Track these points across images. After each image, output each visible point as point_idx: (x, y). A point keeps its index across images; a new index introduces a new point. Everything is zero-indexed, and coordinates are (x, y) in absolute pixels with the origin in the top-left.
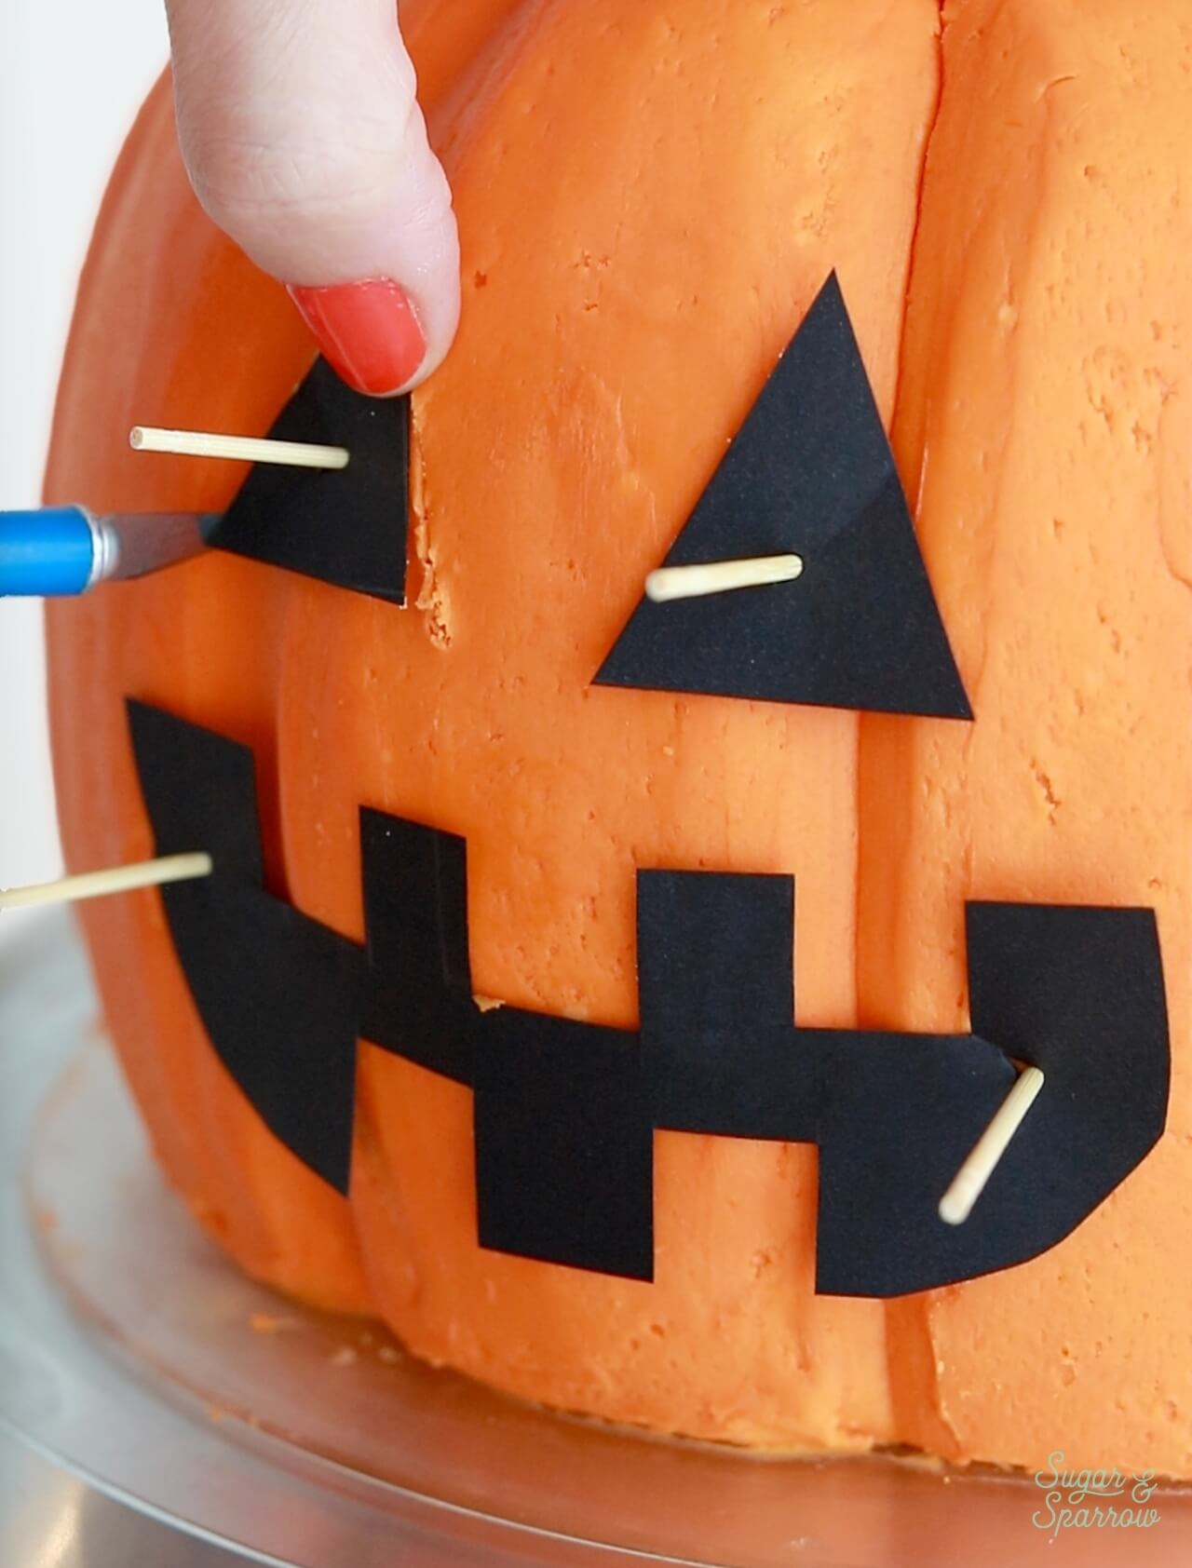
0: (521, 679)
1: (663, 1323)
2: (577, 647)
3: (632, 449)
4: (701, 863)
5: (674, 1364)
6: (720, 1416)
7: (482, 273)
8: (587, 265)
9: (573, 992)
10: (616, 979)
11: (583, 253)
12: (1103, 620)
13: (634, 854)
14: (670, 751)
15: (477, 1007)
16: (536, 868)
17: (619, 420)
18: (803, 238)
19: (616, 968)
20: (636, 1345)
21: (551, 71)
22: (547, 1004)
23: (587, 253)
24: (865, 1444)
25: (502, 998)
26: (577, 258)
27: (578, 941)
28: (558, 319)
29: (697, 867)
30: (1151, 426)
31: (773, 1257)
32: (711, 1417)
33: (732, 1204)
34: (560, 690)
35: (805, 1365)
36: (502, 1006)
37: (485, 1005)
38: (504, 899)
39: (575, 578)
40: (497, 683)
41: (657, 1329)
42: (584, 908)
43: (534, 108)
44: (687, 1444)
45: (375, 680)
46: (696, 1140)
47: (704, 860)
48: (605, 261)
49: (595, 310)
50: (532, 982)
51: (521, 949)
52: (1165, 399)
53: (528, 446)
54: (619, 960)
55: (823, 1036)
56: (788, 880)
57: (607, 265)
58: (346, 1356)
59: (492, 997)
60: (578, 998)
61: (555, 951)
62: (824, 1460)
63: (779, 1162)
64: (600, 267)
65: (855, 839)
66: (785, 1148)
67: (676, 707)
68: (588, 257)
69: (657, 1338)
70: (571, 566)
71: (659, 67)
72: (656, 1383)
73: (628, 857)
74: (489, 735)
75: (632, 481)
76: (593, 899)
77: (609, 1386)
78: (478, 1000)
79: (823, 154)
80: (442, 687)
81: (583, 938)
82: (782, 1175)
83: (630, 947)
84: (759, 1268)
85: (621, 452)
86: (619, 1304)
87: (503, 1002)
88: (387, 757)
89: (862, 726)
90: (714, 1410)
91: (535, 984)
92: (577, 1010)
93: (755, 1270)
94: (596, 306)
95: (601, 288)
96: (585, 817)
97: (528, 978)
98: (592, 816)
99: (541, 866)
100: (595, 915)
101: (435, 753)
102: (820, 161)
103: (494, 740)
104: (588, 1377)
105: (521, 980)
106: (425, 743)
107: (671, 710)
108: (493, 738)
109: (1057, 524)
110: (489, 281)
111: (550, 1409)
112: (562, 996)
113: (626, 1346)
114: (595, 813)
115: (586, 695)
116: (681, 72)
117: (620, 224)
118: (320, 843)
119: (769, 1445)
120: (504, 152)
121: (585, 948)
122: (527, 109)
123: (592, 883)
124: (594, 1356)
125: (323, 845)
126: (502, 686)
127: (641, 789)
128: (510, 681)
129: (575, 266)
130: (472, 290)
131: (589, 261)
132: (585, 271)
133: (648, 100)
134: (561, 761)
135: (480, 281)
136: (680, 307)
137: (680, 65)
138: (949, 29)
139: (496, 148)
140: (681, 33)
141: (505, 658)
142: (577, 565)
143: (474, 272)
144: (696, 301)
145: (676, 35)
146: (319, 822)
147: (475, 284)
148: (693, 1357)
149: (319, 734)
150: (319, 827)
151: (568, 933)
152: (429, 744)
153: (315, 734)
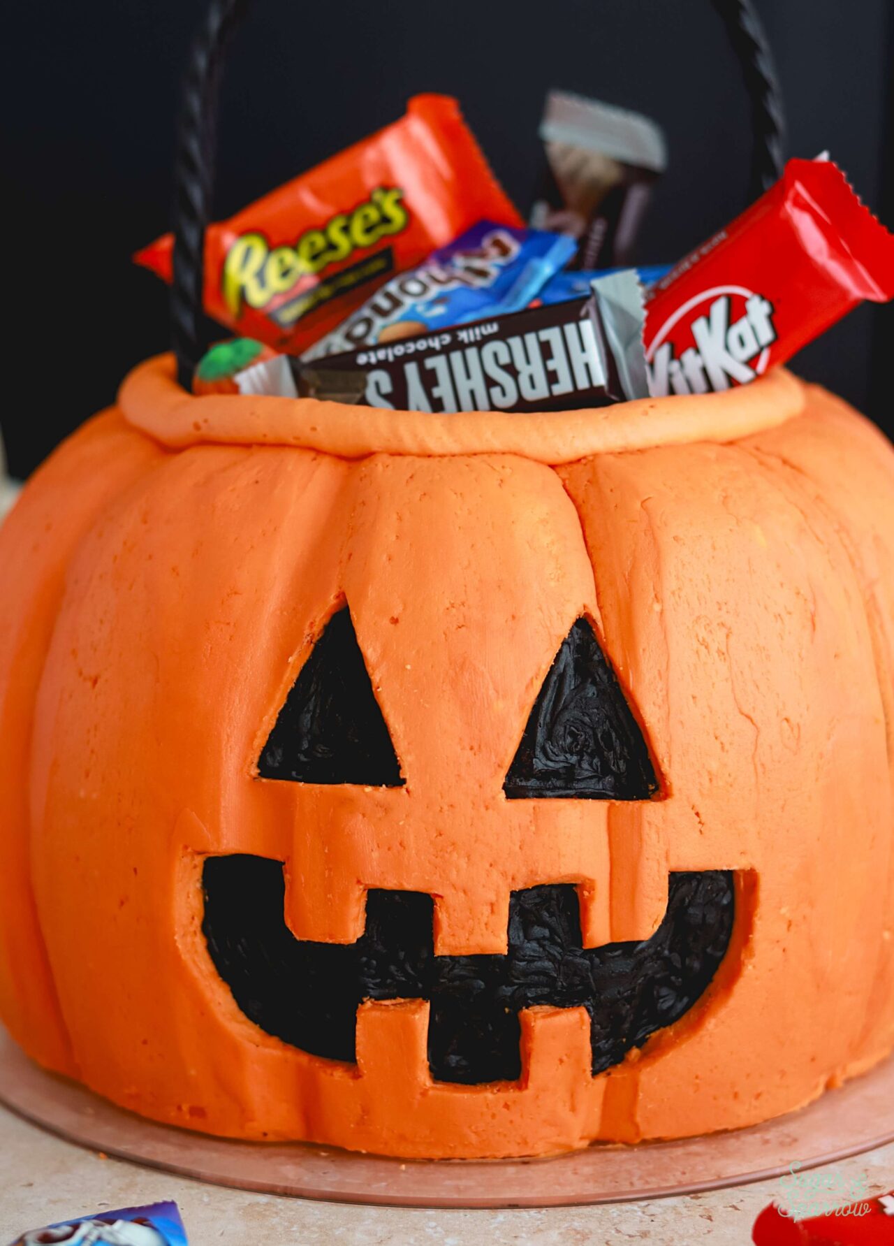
0: (451, 806)
1: (510, 1103)
3: (497, 691)
5: (511, 1122)
7: (395, 617)
8: (453, 607)
11: (450, 602)
12: (716, 738)
13: (513, 879)
14: (533, 828)
16: (462, 894)
17: (488, 677)
20: (493, 1116)
21: (400, 519)
23: (452, 602)
24: (585, 1143)
26: (448, 605)
27: (483, 926)
28: (445, 634)
30: (724, 650)
31: (565, 1058)
34: (473, 808)
35: (573, 1109)
39: (475, 754)
40: (438, 809)
41: (506, 1107)
42: (487, 910)
43: (397, 536)
45: (365, 818)
48: (463, 604)
49: (463, 629)
52: (727, 636)
53: (441, 695)
57: (464, 606)
64: (462, 608)
65: (609, 856)
67: (533, 805)
68: (453, 604)
69: (505, 1110)
70: (472, 748)
71: (459, 512)
72: (499, 1134)
73: (510, 881)
75: (499, 706)
77: (473, 1139)
79: (548, 544)
80: (407, 816)
81: (486, 924)
84: (559, 1067)
85: (491, 692)
88: (375, 855)
89: (610, 806)
93: (556, 1068)
94: (463, 626)
95: (464, 617)
96: (487, 866)
98: (491, 865)
99: (465, 893)
100: (493, 912)
101: (404, 848)
102: (548, 547)
103: (438, 837)
106: (398, 844)
108: (436, 836)
109: (694, 697)
110: (400, 620)
114: (493, 863)
116: (470, 513)
117: (465, 586)
118: (330, 904)
119: (545, 1152)
120: (390, 559)
121: (487, 928)
122: (393, 538)
123: (492, 897)
124: (470, 1127)
125: (332, 904)
126: (441, 811)
127: (517, 848)
128: (446, 808)
129: (448, 609)
130: (393, 626)
131: (455, 605)
132: (454, 611)
133: (460, 528)
134: (476, 841)
135: (395, 621)
136: (506, 621)
137: (468, 509)
138: (567, 482)
139: (384, 558)
140: (461, 494)
141: (442, 797)
142: (476, 748)
143: (390, 617)
144: (514, 617)
145: (459, 496)
146: (330, 894)
147: (392, 623)
148: (522, 1116)
149: (328, 850)
150: (329, 896)
151: (479, 923)
152: (401, 844)
153: (326, 851)
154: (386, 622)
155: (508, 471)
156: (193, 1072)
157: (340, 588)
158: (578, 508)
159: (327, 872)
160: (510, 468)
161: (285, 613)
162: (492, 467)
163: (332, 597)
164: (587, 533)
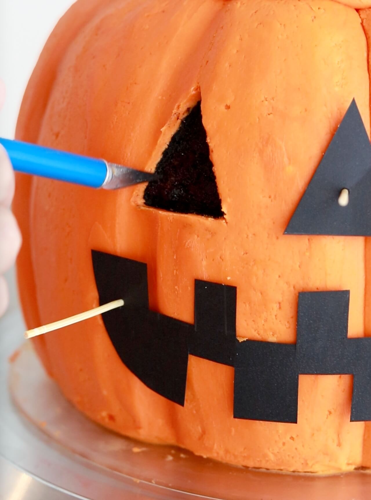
0: (254, 234)
1: (294, 436)
2: (274, 223)
3: (289, 159)
4: (317, 289)
5: (296, 449)
6: (310, 463)
7: (228, 105)
8: (266, 100)
9: (271, 333)
10: (287, 328)
11: (265, 97)
13: (294, 287)
14: (308, 254)
15: (238, 341)
16: (260, 294)
17: (284, 149)
18: (337, 89)
19: (287, 324)
20: (284, 444)
21: (241, 39)
22: (262, 338)
23: (266, 97)
24: (352, 468)
25: (246, 337)
26: (263, 99)
27: (274, 317)
28: (259, 118)
29: (316, 290)
31: (332, 411)
32: (307, 464)
33: (322, 396)
34: (268, 237)
35: (339, 445)
36: (247, 340)
37: (241, 340)
38: (248, 305)
39: (272, 201)
40: (246, 236)
41: (292, 438)
42: (276, 306)
43: (237, 51)
44: (296, 474)
45: (199, 238)
46: (313, 377)
47: (318, 288)
48: (273, 99)
49: (271, 115)
50: (257, 331)
51: (254, 321)
53: (252, 159)
54: (288, 322)
55: (356, 340)
56: (347, 292)
57: (274, 100)
58: (170, 458)
59: (243, 337)
60: (273, 335)
61: (266, 321)
62: (342, 474)
63: (338, 381)
64: (272, 101)
65: (364, 277)
66: (340, 377)
67: (309, 240)
68: (267, 98)
69: (292, 441)
70: (270, 197)
71: (280, 37)
72: (289, 456)
73: (292, 288)
74: (242, 253)
75: (290, 169)
76: (280, 303)
77: (272, 457)
78: (238, 338)
79: (338, 62)
80: (225, 239)
81: (276, 316)
82: (339, 386)
83: (292, 317)
84: (327, 416)
85: (286, 159)
86: (280, 432)
87: (247, 339)
88: (204, 263)
89: (366, 241)
90: (308, 462)
91: (258, 332)
92: (272, 339)
93: (326, 417)
94: (271, 113)
95: (273, 108)
96: (277, 277)
97: (255, 330)
98: (279, 277)
99: (261, 294)
100: (280, 308)
101: (223, 260)
102: (338, 64)
103: (245, 255)
104: (265, 456)
105: (253, 331)
106: (219, 257)
107: (307, 241)
108: (244, 254)
110: (231, 108)
111: (247, 467)
112: (268, 335)
113: (281, 444)
114: (281, 275)
115: (277, 238)
117: (276, 87)
118: (176, 292)
119: (323, 471)
120: (230, 66)
121: (276, 319)
122: (235, 51)
123: (279, 298)
124: (269, 449)
125: (178, 293)
126: (247, 237)
127: (297, 267)
128: (250, 235)
129: (263, 101)
130: (226, 110)
131: (267, 99)
132: (266, 103)
133: (278, 47)
134: (269, 260)
135: (228, 107)
136: (301, 112)
137: (287, 35)
138: (364, 21)
139: (227, 65)
140: (284, 25)
141: (248, 228)
142: (272, 197)
143: (225, 104)
144: (306, 110)
145: (283, 26)
146: (176, 286)
147: (226, 109)
148: (303, 446)
149: (176, 257)
150: (176, 287)
151: (271, 315)
152: (221, 257)
153: (175, 257)
154: (222, 108)
155: (322, 11)
156: (105, 393)
157: (198, 83)
158: (367, 38)
159: (175, 271)
160: (324, 9)
161: (164, 98)
162: (311, 8)
163: (192, 88)
164: (370, 57)
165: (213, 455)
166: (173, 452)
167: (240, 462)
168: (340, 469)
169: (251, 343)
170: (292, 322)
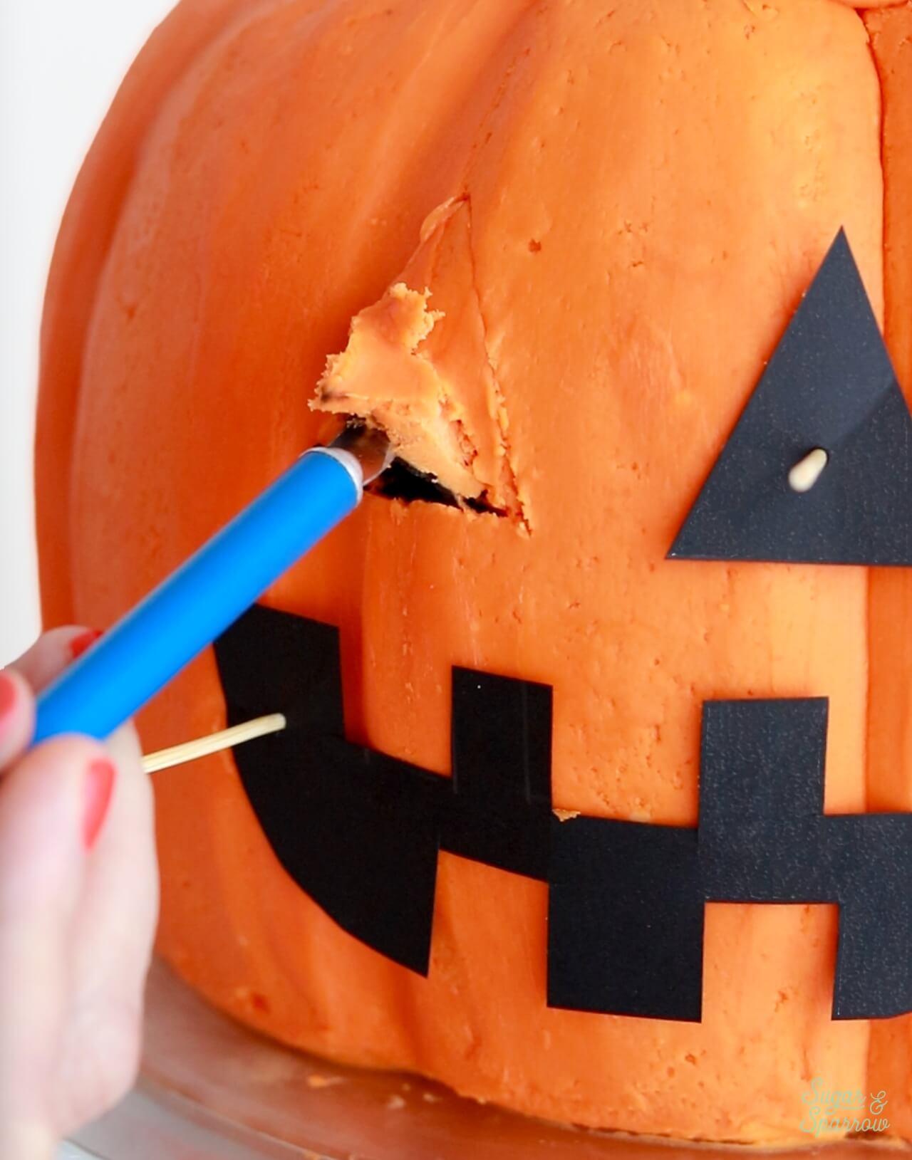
0: (596, 559)
1: (696, 1054)
2: (644, 531)
3: (682, 374)
4: (750, 693)
5: (701, 1084)
6: (736, 1120)
7: (537, 241)
8: (629, 231)
9: (638, 801)
10: (676, 788)
11: (625, 223)
13: (692, 689)
14: (725, 608)
15: (557, 818)
16: (609, 706)
17: (670, 349)
18: (803, 204)
19: (675, 779)
20: (671, 1072)
21: (572, 81)
22: (616, 812)
23: (628, 222)
24: (840, 1133)
25: (578, 811)
26: (620, 226)
27: (644, 761)
28: (610, 274)
29: (746, 696)
31: (789, 993)
32: (729, 1122)
33: (764, 956)
34: (630, 566)
35: (807, 1076)
36: (578, 816)
37: (563, 816)
38: (580, 732)
39: (639, 477)
40: (575, 562)
41: (691, 1058)
42: (650, 735)
43: (562, 110)
44: (703, 1146)
45: (462, 567)
46: (739, 909)
47: (752, 691)
48: (645, 227)
49: (640, 268)
50: (602, 795)
51: (595, 770)
53: (593, 375)
54: (678, 774)
55: (845, 820)
56: (822, 703)
57: (646, 230)
58: (398, 1103)
59: (570, 810)
60: (642, 805)
61: (624, 770)
62: (815, 1148)
63: (802, 921)
64: (642, 233)
65: (866, 666)
66: (807, 910)
67: (729, 573)
68: (630, 225)
69: (690, 1064)
70: (635, 467)
71: (666, 75)
72: (684, 1101)
73: (688, 691)
74: (568, 605)
75: (684, 399)
76: (658, 727)
77: (642, 1103)
78: (556, 812)
79: (807, 137)
80: (525, 569)
81: (648, 758)
82: (804, 930)
83: (688, 762)
84: (777, 1005)
85: (674, 376)
86: (662, 1042)
87: (579, 813)
88: (475, 627)
89: (870, 581)
90: (732, 1117)
91: (606, 796)
92: (640, 814)
93: (774, 1006)
94: (640, 263)
95: (644, 249)
96: (651, 663)
97: (599, 793)
98: (657, 662)
99: (614, 703)
100: (659, 739)
101: (520, 621)
102: (807, 142)
103: (573, 608)
104: (626, 1100)
105: (593, 794)
106: (510, 614)
107: (725, 575)
108: (571, 607)
110: (543, 247)
111: (583, 1128)
112: (629, 804)
113: (663, 1073)
114: (661, 660)
115: (652, 568)
116: (684, 77)
117: (654, 198)
118: (409, 698)
119: (769, 1140)
120: (543, 146)
121: (649, 765)
122: (556, 111)
123: (657, 714)
124: (634, 1084)
125: (412, 700)
126: (579, 565)
127: (700, 639)
128: (586, 561)
129: (620, 233)
130: (530, 254)
131: (631, 228)
132: (629, 236)
133: (662, 101)
134: (632, 621)
135: (536, 247)
136: (713, 260)
137: (683, 72)
138: (876, 38)
139: (535, 143)
140: (677, 47)
141: (581, 543)
142: (641, 467)
143: (529, 240)
144: (725, 255)
145: (673, 49)
146: (408, 681)
147: (532, 250)
148: (718, 1077)
149: (408, 613)
150: (408, 686)
151: (636, 755)
152: (514, 614)
153: (405, 613)
154: (522, 248)
155: (771, 12)
156: (243, 941)
157: (466, 188)
158: (882, 81)
159: (405, 646)
160: (778, 9)
161: (384, 223)
162: (745, 5)
163: (452, 200)
164: (886, 125)
165: (503, 1097)
166: (406, 1087)
167: (566, 1116)
168: (810, 1136)
169: (588, 824)
170: (688, 772)
